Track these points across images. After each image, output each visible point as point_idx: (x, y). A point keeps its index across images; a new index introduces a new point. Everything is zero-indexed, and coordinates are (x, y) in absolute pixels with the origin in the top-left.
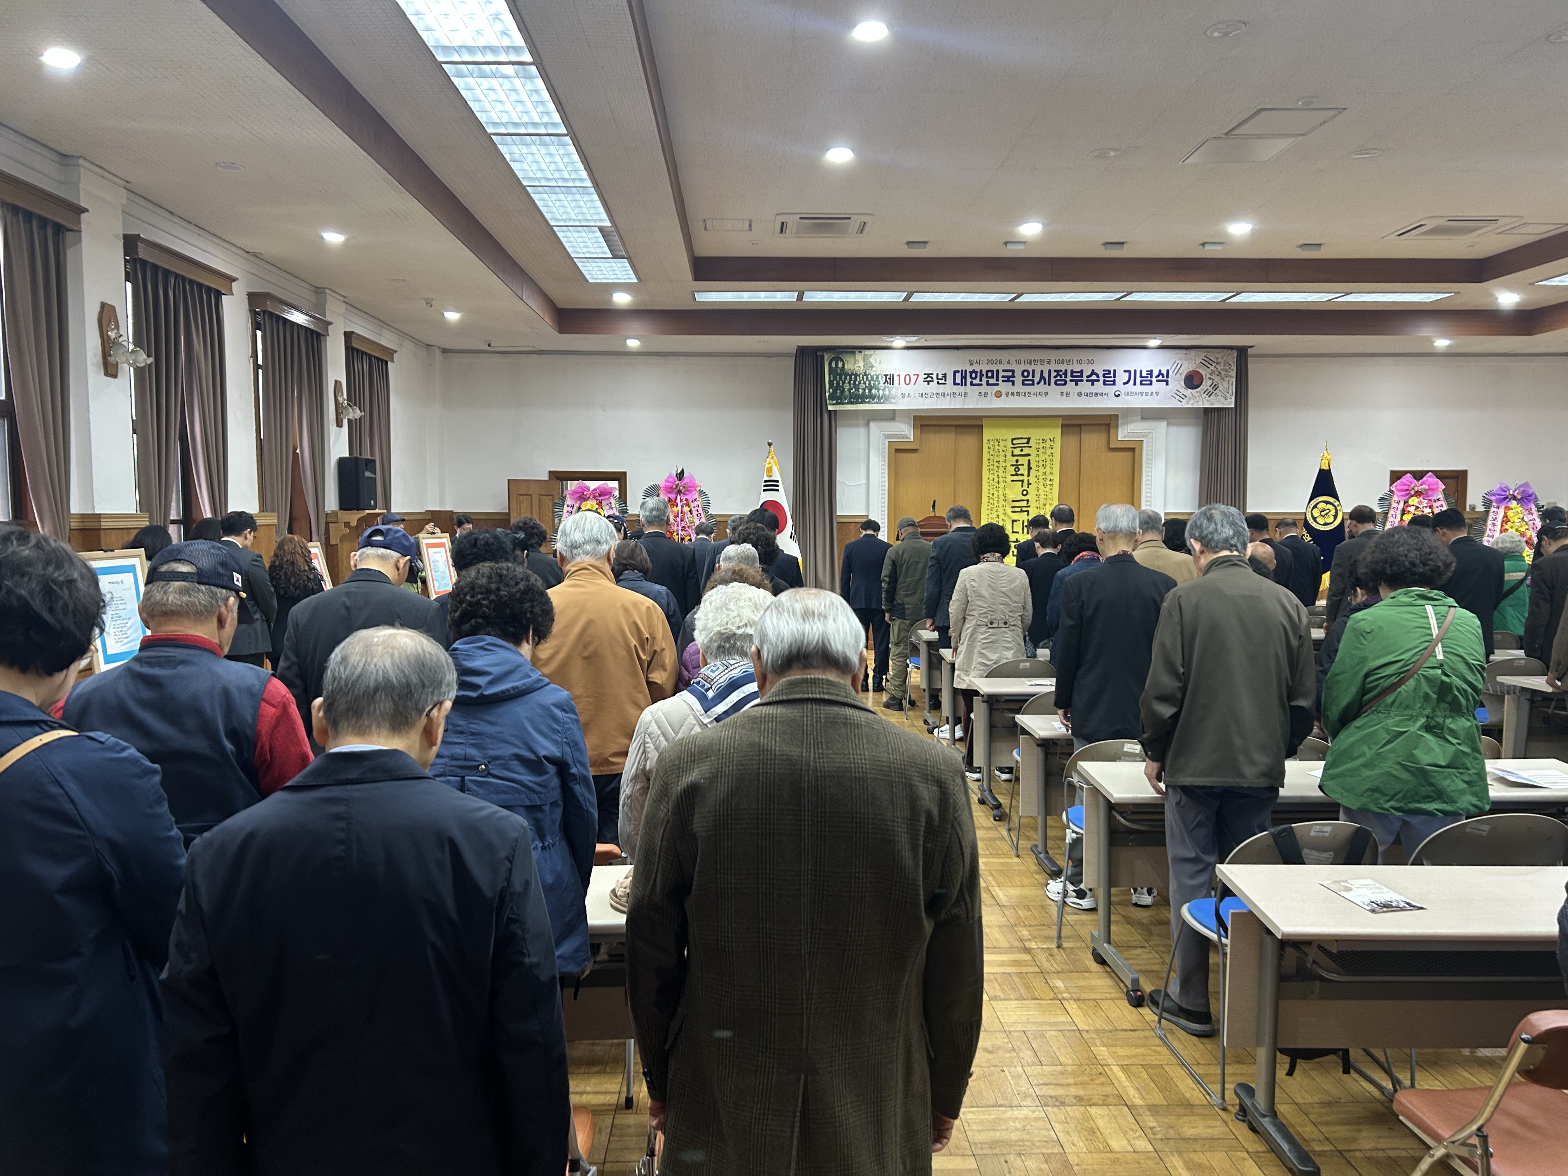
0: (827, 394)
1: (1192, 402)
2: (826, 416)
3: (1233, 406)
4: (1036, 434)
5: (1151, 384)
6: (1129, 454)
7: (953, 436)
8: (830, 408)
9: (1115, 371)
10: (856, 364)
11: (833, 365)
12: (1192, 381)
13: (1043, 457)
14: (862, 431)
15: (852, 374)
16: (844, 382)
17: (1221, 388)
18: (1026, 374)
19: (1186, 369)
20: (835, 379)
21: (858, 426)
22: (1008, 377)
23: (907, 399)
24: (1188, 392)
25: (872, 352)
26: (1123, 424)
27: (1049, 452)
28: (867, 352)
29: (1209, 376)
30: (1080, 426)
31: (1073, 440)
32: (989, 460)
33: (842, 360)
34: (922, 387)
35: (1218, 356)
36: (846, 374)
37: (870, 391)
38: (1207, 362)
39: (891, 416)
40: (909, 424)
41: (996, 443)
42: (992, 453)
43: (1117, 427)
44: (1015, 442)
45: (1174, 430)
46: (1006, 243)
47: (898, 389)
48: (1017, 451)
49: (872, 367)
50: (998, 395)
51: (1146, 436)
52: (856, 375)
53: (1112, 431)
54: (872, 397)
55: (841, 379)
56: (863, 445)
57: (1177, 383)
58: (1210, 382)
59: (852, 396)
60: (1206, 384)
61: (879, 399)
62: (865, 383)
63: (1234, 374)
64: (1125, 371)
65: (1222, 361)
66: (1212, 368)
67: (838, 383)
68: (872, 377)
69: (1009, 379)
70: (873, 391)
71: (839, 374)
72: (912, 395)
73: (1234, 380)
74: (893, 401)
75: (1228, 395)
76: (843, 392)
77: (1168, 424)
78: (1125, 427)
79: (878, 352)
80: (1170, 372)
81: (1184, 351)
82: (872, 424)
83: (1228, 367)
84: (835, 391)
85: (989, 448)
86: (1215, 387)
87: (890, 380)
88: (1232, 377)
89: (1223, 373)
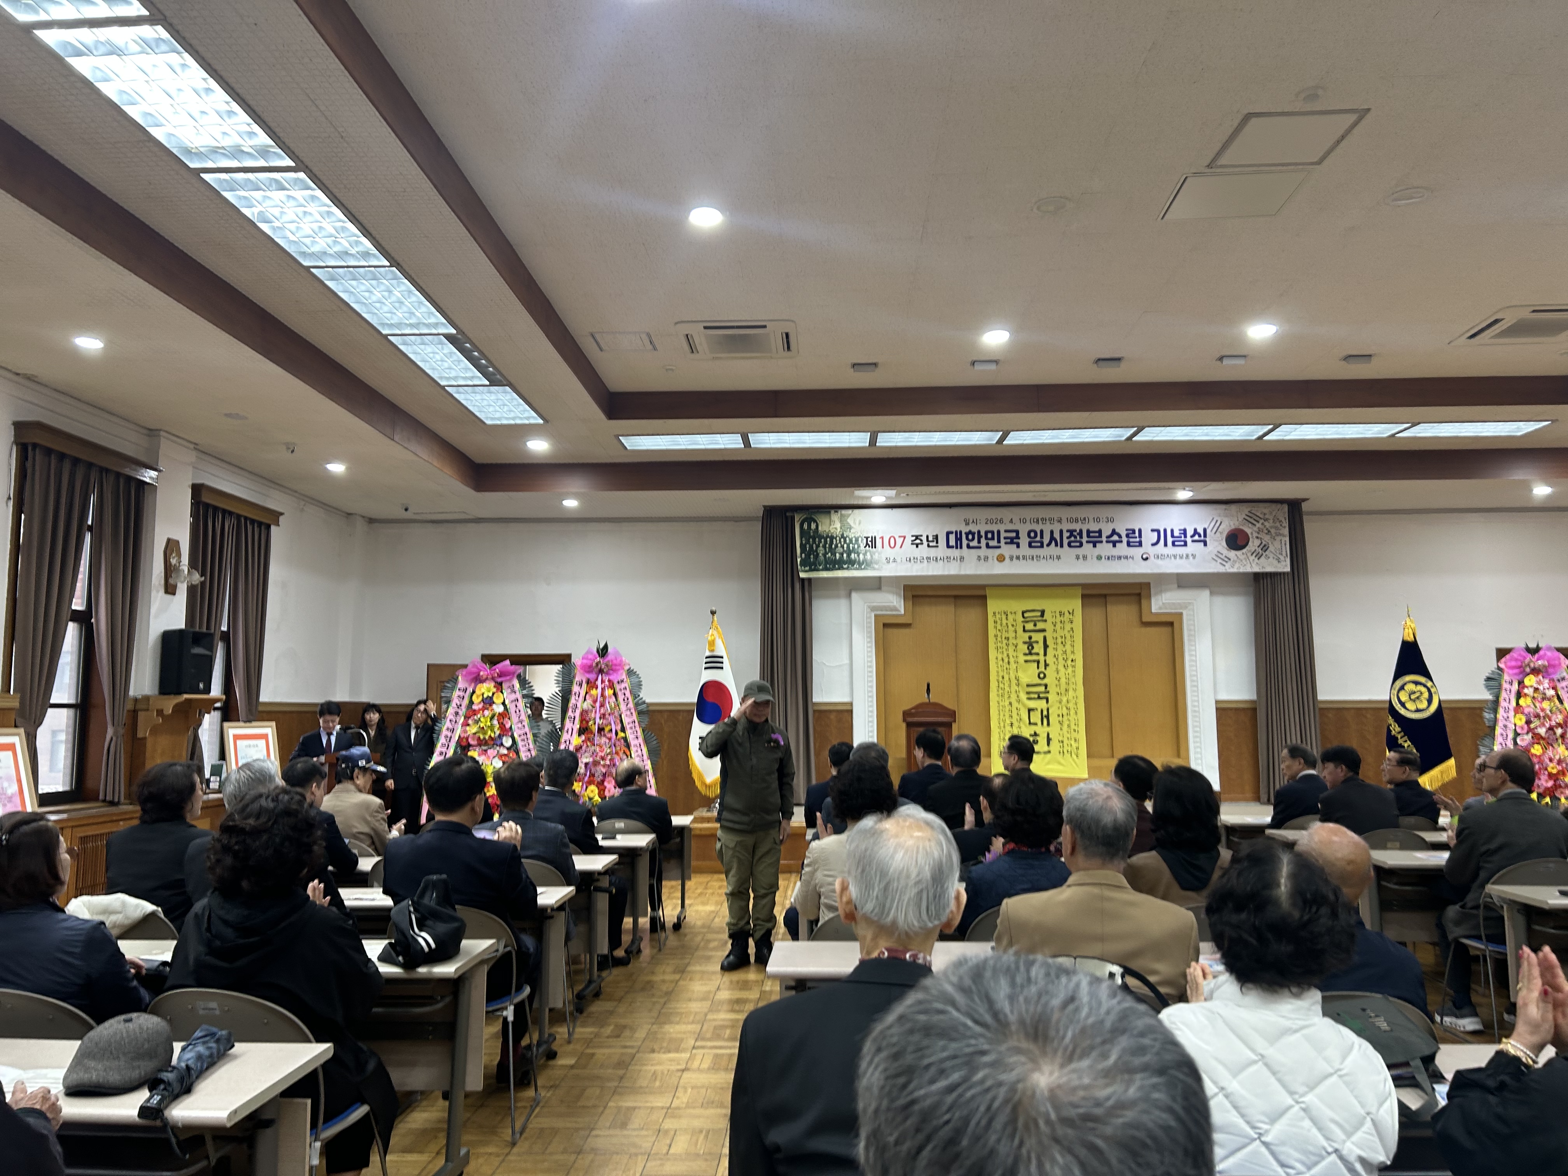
0: (799, 560)
1: (1237, 565)
2: (797, 586)
3: (1288, 569)
4: (1051, 606)
5: (1185, 544)
6: (1166, 630)
7: (951, 609)
8: (802, 575)
9: (1140, 531)
10: (832, 525)
11: (805, 526)
12: (1236, 540)
13: (1060, 633)
14: (843, 603)
15: (828, 536)
16: (818, 546)
17: (1271, 548)
18: (1032, 534)
19: (1228, 525)
20: (808, 542)
21: (838, 597)
22: (1012, 539)
23: (892, 565)
24: (1232, 554)
25: (850, 511)
26: (1156, 594)
27: (1068, 626)
28: (844, 512)
29: (1255, 535)
30: (1105, 596)
31: (1097, 614)
32: (996, 636)
33: (815, 521)
34: (909, 549)
35: (1266, 511)
36: (821, 537)
37: (849, 555)
38: (1251, 519)
39: (877, 584)
40: (898, 594)
41: (1004, 617)
42: (999, 627)
43: (1149, 597)
44: (1026, 615)
45: (1219, 600)
46: (973, 363)
47: (881, 553)
48: (1030, 626)
49: (850, 528)
50: (1001, 558)
51: (1186, 607)
52: (832, 538)
53: (1144, 602)
54: (851, 563)
55: (814, 542)
56: (844, 620)
57: (1217, 544)
58: (1257, 542)
59: (827, 561)
60: (1253, 544)
61: (860, 564)
62: (842, 547)
63: (1286, 531)
64: (1153, 530)
65: (1271, 517)
66: (1258, 525)
67: (811, 547)
68: (851, 540)
69: (1013, 541)
70: (853, 556)
71: (812, 537)
72: (899, 560)
73: (1287, 539)
74: (876, 566)
75: (1282, 558)
76: (817, 556)
77: (1212, 593)
78: (1160, 597)
79: (856, 511)
80: (1208, 531)
81: (1223, 507)
82: (854, 595)
83: (1278, 524)
84: (808, 556)
85: (995, 622)
86: (1265, 548)
87: (872, 542)
88: (1284, 536)
89: (1273, 531)
